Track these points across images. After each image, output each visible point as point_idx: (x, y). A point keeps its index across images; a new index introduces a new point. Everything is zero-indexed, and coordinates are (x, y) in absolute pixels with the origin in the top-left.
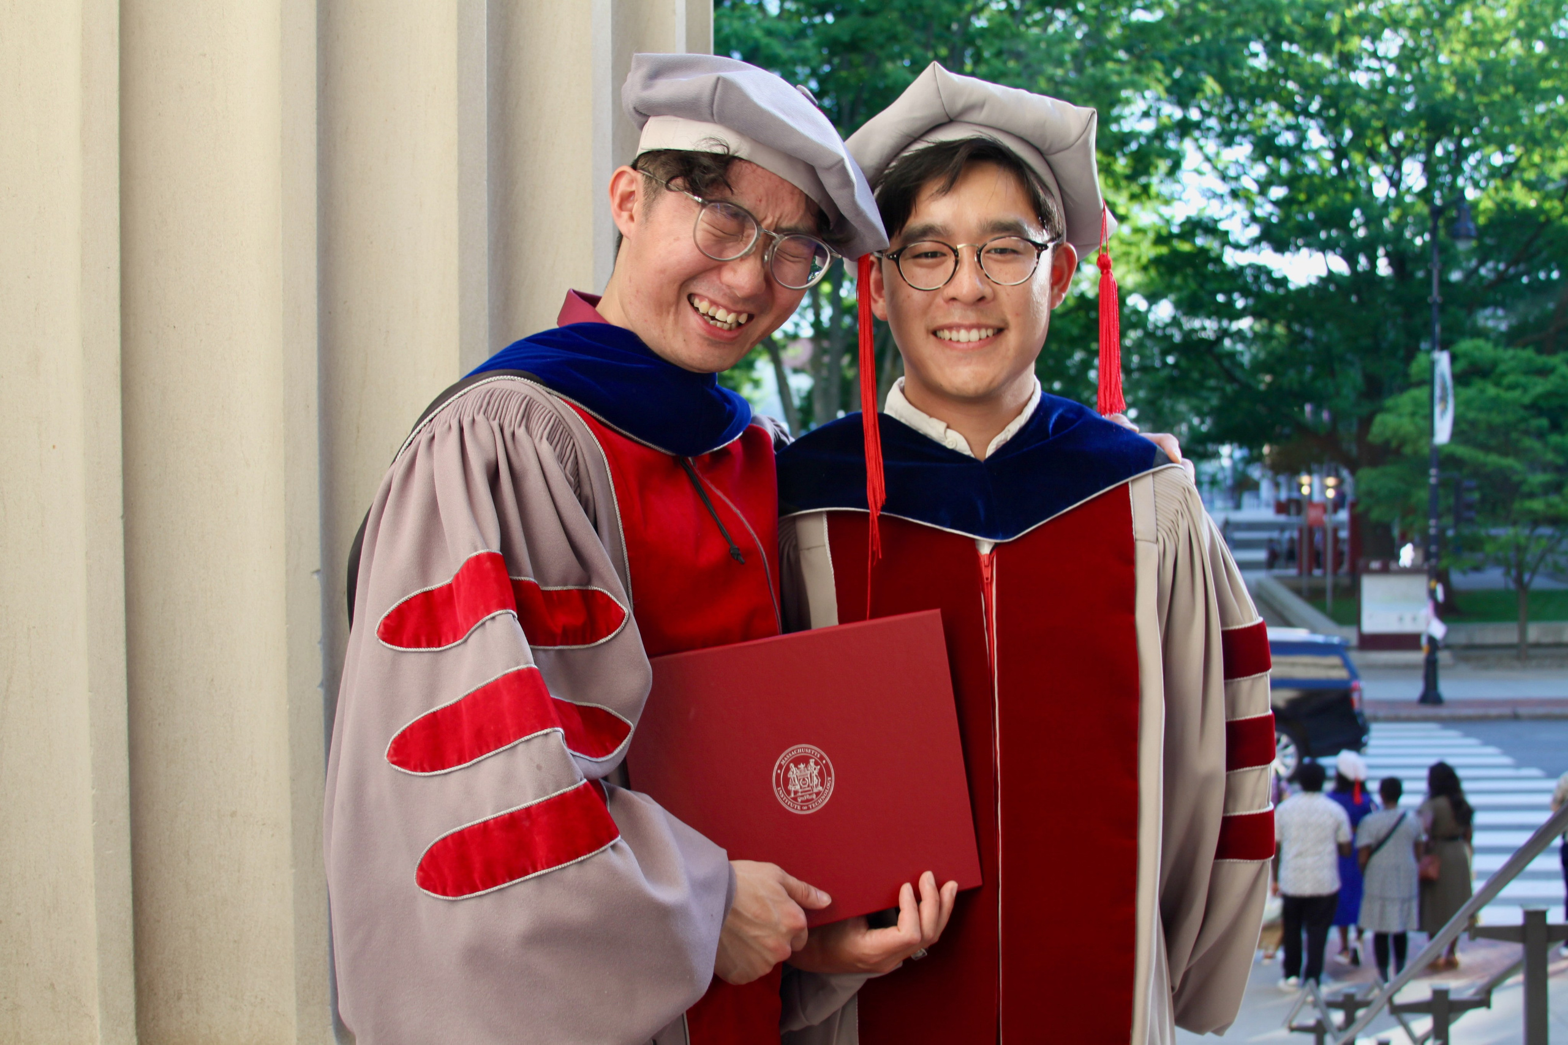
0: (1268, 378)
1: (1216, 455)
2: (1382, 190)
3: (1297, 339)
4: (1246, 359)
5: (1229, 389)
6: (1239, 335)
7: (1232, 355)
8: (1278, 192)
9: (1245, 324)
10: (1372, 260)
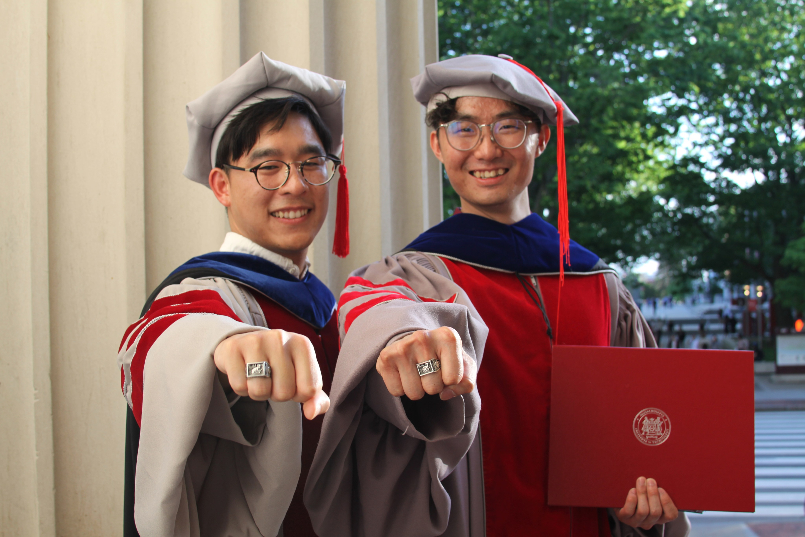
0: (726, 236)
1: (701, 276)
2: (782, 138)
3: (741, 216)
4: (715, 227)
5: (707, 242)
6: (711, 215)
7: (707, 225)
8: (730, 141)
9: (714, 208)
10: (779, 174)
